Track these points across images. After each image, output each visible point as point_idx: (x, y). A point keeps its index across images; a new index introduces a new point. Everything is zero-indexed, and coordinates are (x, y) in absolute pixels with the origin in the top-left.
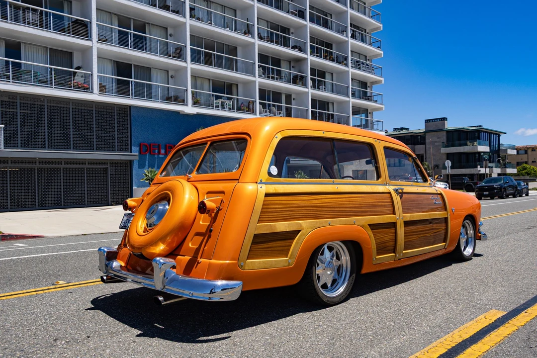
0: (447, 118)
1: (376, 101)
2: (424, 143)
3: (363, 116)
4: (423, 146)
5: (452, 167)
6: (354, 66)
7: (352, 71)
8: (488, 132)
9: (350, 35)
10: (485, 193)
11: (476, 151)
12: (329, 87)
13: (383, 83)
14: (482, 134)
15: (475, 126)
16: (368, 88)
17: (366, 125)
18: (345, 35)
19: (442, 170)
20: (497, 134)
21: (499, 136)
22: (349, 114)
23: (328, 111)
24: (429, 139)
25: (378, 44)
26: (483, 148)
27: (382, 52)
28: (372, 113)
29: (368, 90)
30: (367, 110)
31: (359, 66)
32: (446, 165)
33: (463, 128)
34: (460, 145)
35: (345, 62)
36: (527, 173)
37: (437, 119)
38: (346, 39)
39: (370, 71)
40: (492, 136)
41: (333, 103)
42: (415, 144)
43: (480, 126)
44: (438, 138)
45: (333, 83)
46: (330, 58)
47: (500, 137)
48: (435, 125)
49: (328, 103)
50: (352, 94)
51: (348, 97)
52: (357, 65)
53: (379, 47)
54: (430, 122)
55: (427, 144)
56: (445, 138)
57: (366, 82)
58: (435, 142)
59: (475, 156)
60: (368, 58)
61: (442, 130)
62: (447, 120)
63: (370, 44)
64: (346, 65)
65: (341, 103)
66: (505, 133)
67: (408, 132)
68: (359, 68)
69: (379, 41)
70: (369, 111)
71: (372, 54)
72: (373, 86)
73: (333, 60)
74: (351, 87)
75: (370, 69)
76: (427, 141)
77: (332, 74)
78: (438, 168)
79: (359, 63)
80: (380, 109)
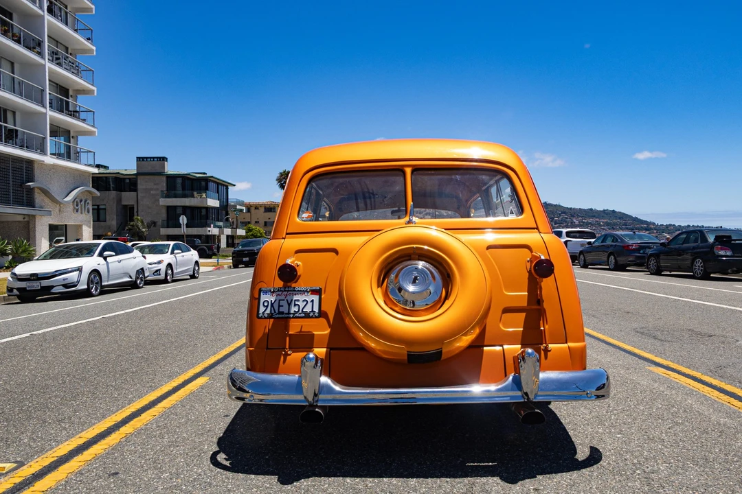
0: (167, 159)
1: (84, 120)
2: (135, 190)
3: (62, 140)
4: (134, 194)
5: (188, 226)
6: (51, 58)
7: (50, 66)
8: (216, 182)
9: (46, 8)
10: (244, 259)
11: (205, 206)
12: (8, 83)
13: (96, 94)
14: (211, 185)
15: (201, 173)
16: (70, 98)
17: (68, 155)
18: (38, 5)
19: (161, 229)
20: (225, 186)
21: (227, 189)
22: (45, 133)
23: (6, 123)
24: (142, 184)
25: (88, 34)
26: (213, 203)
27: (94, 48)
28: (76, 138)
29: (70, 100)
30: (69, 131)
31: (58, 61)
32: (181, 222)
33: (189, 174)
34: (185, 196)
35: (38, 49)
36: (252, 235)
37: (154, 158)
38: (40, 12)
39: (76, 72)
40: (222, 187)
41: (14, 113)
42: (121, 191)
43: (204, 173)
44: (155, 184)
45: (13, 78)
46: (12, 36)
47: (229, 190)
48: (151, 166)
49: (5, 111)
50: (50, 103)
51: (44, 106)
52: (56, 58)
53: (89, 39)
54: (143, 160)
55: (139, 192)
56: (165, 184)
57: (67, 87)
58: (152, 189)
59: (201, 212)
60: (70, 51)
61: (161, 174)
62: (167, 161)
63: (76, 30)
64: (40, 54)
65: (29, 114)
66: (234, 185)
67: (108, 171)
68: (59, 64)
69: (90, 29)
70: (72, 134)
71: (78, 47)
72: (79, 96)
73: (18, 42)
74: (48, 91)
75: (76, 69)
76: (140, 187)
77: (12, 64)
78: (155, 226)
79: (57, 56)
80: (90, 133)
